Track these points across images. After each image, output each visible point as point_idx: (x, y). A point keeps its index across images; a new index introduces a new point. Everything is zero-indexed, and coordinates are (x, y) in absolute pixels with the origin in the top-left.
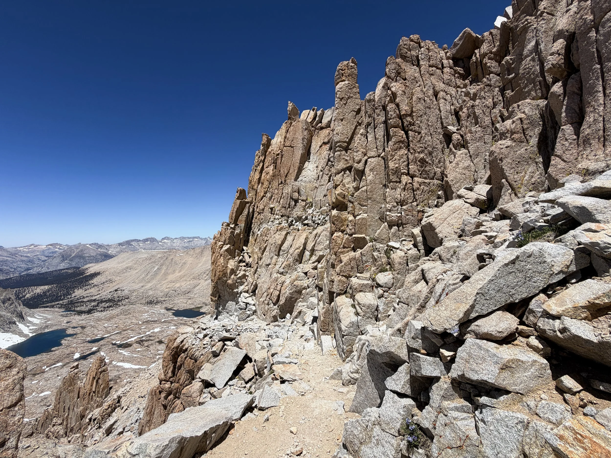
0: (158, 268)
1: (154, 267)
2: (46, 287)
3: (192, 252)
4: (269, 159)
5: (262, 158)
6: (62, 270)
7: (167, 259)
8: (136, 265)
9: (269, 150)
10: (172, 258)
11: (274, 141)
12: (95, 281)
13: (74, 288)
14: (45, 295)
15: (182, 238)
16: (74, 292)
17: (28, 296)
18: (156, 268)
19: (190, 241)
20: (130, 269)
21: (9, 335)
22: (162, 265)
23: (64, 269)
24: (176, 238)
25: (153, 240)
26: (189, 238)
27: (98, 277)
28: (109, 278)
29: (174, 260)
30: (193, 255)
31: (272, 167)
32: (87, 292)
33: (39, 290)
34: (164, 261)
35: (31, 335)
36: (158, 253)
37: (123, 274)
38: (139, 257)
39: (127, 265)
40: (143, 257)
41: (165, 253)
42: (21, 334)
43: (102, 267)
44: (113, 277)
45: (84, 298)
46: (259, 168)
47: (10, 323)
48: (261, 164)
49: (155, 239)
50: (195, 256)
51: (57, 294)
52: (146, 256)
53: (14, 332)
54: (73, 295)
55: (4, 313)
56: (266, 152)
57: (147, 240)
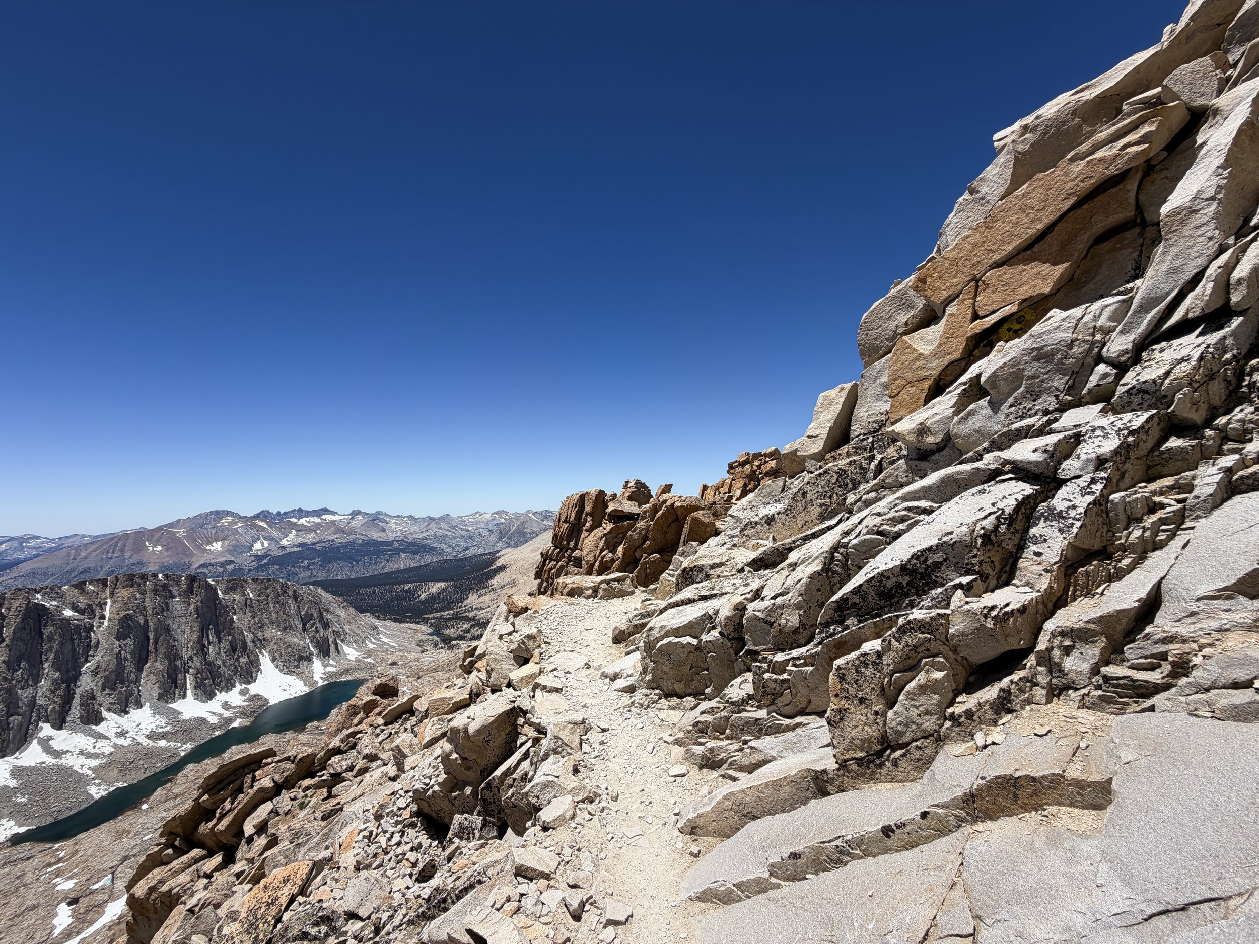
2: (442, 585)
12: (495, 582)
13: (471, 589)
14: (439, 598)
16: (467, 598)
17: (423, 596)
21: (291, 679)
27: (502, 573)
28: (514, 577)
32: (481, 600)
33: (436, 587)
35: (321, 683)
42: (308, 679)
43: (513, 557)
44: (520, 576)
45: (472, 609)
47: (301, 658)
51: (451, 597)
53: (299, 675)
54: (465, 603)
55: (296, 640)
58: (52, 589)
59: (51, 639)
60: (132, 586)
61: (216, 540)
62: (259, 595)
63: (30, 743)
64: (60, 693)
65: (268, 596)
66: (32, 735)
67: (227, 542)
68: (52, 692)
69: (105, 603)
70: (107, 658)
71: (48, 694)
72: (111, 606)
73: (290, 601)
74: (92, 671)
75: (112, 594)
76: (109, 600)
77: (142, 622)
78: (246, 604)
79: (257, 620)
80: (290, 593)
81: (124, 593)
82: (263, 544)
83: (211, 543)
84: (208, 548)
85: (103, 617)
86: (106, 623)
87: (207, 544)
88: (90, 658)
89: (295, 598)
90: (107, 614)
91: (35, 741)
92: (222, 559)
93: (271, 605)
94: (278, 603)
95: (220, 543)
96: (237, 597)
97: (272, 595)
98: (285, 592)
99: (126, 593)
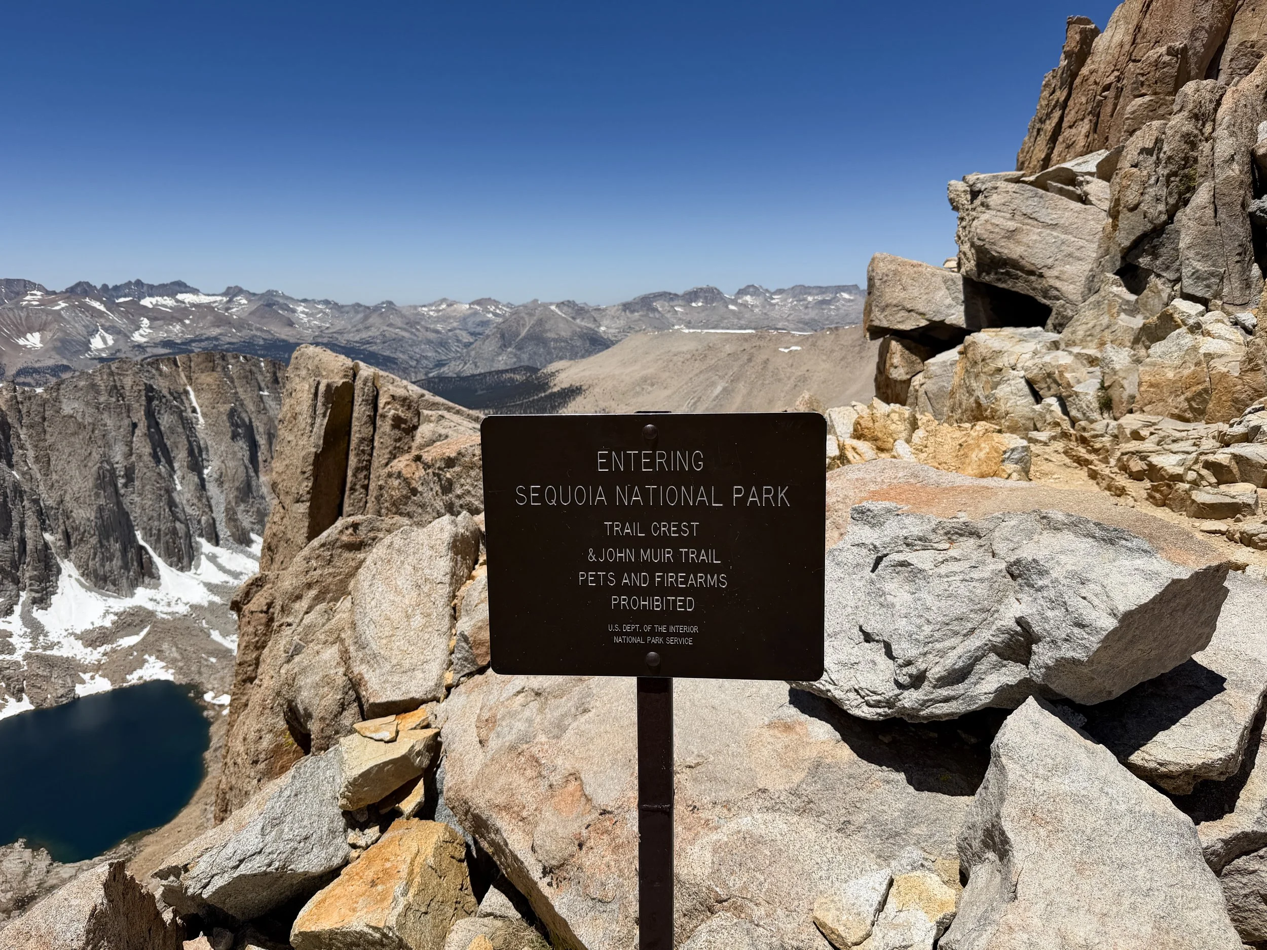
0: (725, 389)
1: (713, 384)
3: (827, 340)
4: (1080, 99)
5: (1061, 95)
6: (503, 372)
7: (750, 360)
8: (667, 374)
9: (1085, 71)
10: (765, 357)
11: (1101, 43)
15: (800, 291)
18: (719, 389)
19: (823, 302)
20: (652, 385)
22: (735, 379)
23: (507, 371)
24: (780, 291)
25: (711, 295)
26: (822, 290)
27: (579, 399)
29: (771, 367)
30: (832, 351)
31: (1085, 127)
34: (742, 366)
36: (727, 340)
37: (634, 396)
38: (674, 350)
39: (644, 372)
40: (685, 349)
41: (746, 340)
43: (587, 373)
46: (1049, 126)
48: (1057, 114)
49: (719, 293)
50: (837, 355)
52: (691, 346)
56: (1074, 75)
57: (693, 295)
60: (213, 368)
61: (31, 330)
63: (199, 559)
66: (197, 548)
67: (48, 335)
68: (200, 500)
69: (188, 392)
70: (231, 464)
71: (195, 501)
72: (197, 397)
74: (217, 480)
75: (189, 378)
76: (189, 388)
82: (104, 340)
83: (23, 334)
84: (21, 342)
85: (194, 411)
86: (201, 420)
87: (19, 337)
90: (195, 404)
91: (203, 557)
92: (50, 363)
95: (37, 335)
99: (210, 380)
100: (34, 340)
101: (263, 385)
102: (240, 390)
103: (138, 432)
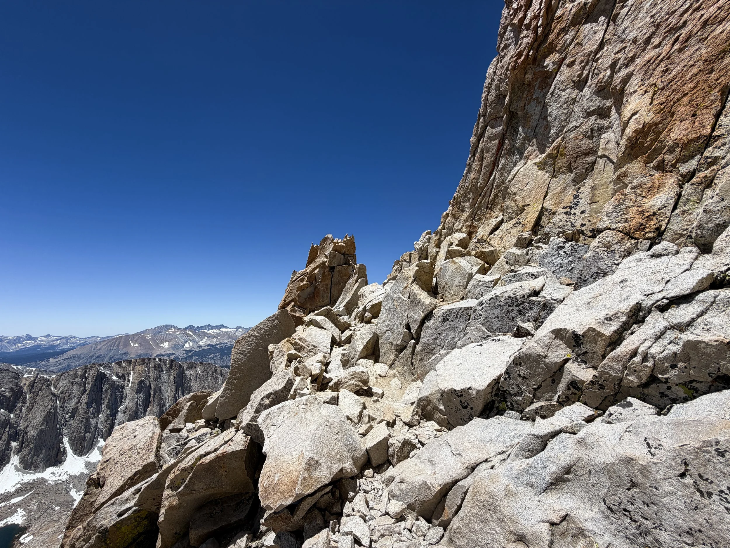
58: (108, 365)
59: (106, 391)
60: (144, 364)
61: (166, 341)
62: (203, 372)
63: (94, 449)
64: (109, 422)
65: (208, 373)
66: (95, 444)
67: (171, 343)
68: (106, 421)
69: (130, 374)
70: (131, 404)
71: (104, 422)
72: (133, 375)
73: (219, 376)
74: (123, 411)
75: (134, 368)
76: (132, 372)
77: (148, 384)
78: (197, 377)
79: (202, 386)
80: (219, 371)
81: (139, 368)
82: (189, 344)
83: (163, 343)
84: (161, 345)
85: (129, 381)
86: (130, 385)
87: (161, 343)
88: (122, 403)
89: (221, 374)
90: (131, 379)
91: (96, 448)
92: (168, 352)
93: (209, 378)
94: (213, 377)
95: (167, 343)
96: (192, 373)
97: (210, 372)
98: (216, 371)
99: (140, 368)
100: (166, 345)
101: (164, 369)
102: (151, 372)
103: (86, 394)
